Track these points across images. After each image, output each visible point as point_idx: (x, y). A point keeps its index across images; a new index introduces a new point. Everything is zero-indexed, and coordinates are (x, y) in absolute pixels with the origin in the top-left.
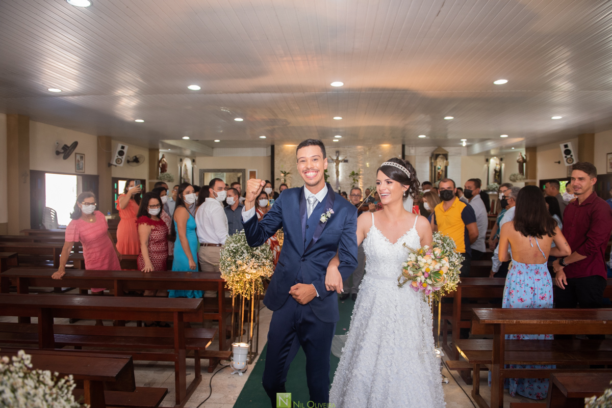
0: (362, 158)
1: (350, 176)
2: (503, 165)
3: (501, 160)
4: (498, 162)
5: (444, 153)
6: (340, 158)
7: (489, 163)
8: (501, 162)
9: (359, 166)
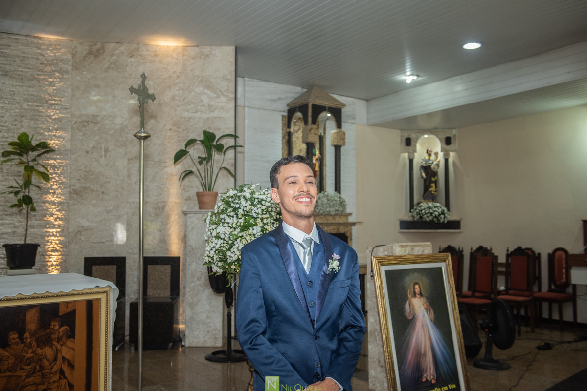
0: (59, 85)
1: (6, 154)
2: (452, 156)
3: (448, 141)
4: (437, 146)
7: (415, 151)
8: (448, 147)
9: (50, 116)
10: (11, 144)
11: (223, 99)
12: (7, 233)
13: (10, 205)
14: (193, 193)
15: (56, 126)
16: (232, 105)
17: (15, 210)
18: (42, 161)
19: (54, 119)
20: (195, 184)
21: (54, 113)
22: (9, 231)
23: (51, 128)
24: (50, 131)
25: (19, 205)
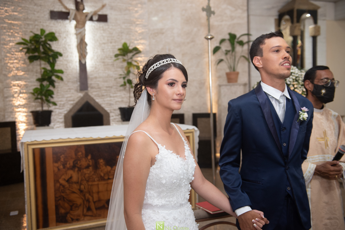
0: (141, 12)
1: (117, 56)
5: (311, 8)
6: (88, 9)
9: (137, 32)
10: (119, 50)
11: (239, 11)
12: (119, 101)
13: (119, 85)
14: (223, 73)
15: (140, 37)
16: (245, 15)
17: (122, 88)
18: (135, 58)
19: (140, 33)
20: (225, 67)
21: (139, 30)
22: (120, 100)
23: (138, 38)
24: (137, 40)
25: (125, 85)
